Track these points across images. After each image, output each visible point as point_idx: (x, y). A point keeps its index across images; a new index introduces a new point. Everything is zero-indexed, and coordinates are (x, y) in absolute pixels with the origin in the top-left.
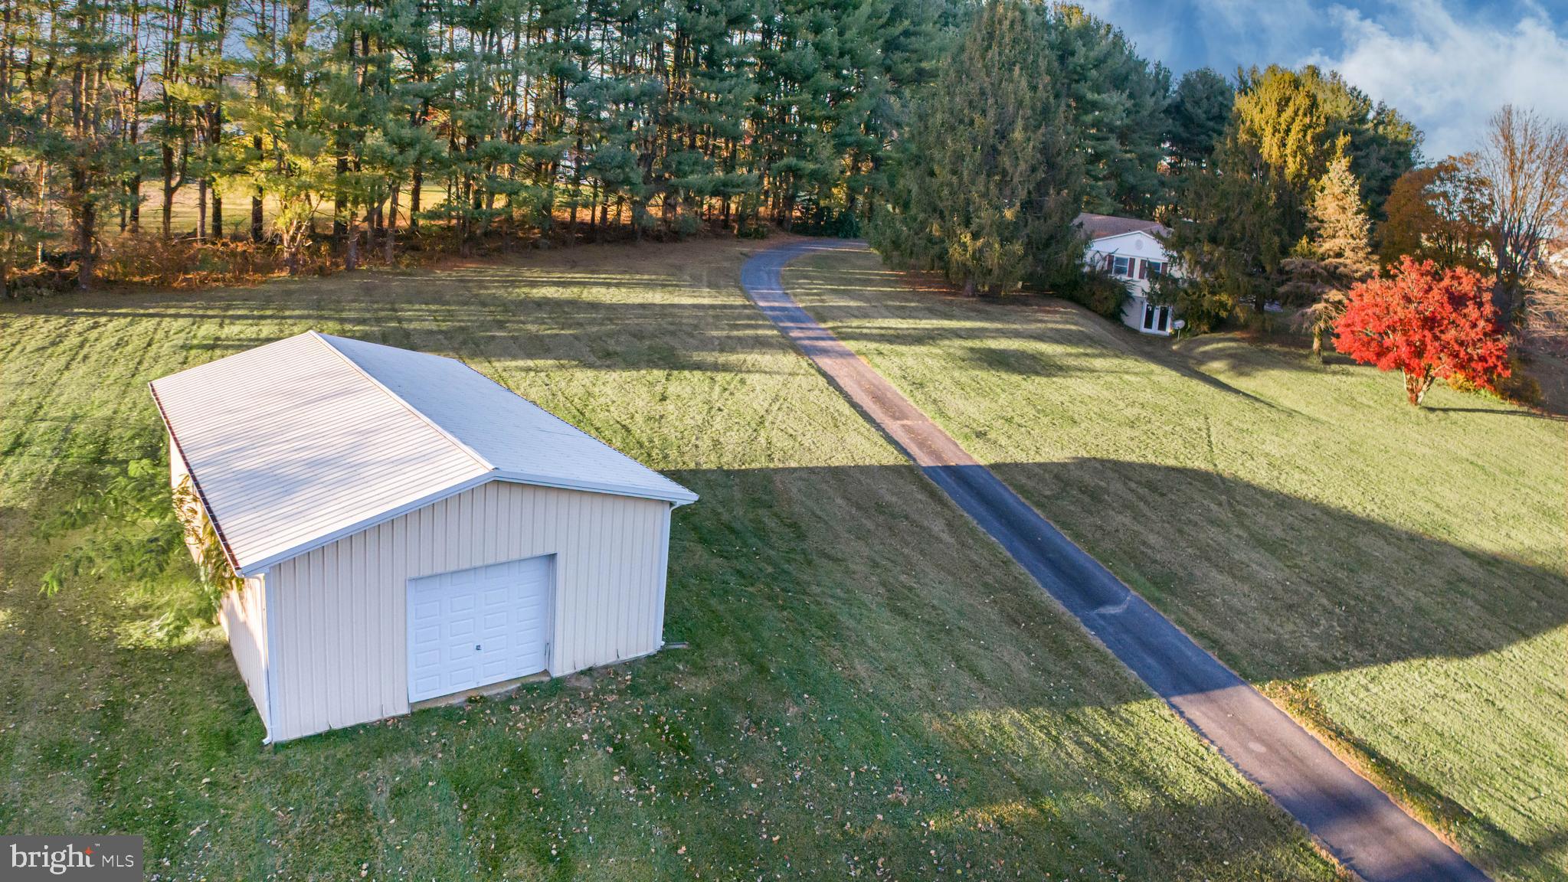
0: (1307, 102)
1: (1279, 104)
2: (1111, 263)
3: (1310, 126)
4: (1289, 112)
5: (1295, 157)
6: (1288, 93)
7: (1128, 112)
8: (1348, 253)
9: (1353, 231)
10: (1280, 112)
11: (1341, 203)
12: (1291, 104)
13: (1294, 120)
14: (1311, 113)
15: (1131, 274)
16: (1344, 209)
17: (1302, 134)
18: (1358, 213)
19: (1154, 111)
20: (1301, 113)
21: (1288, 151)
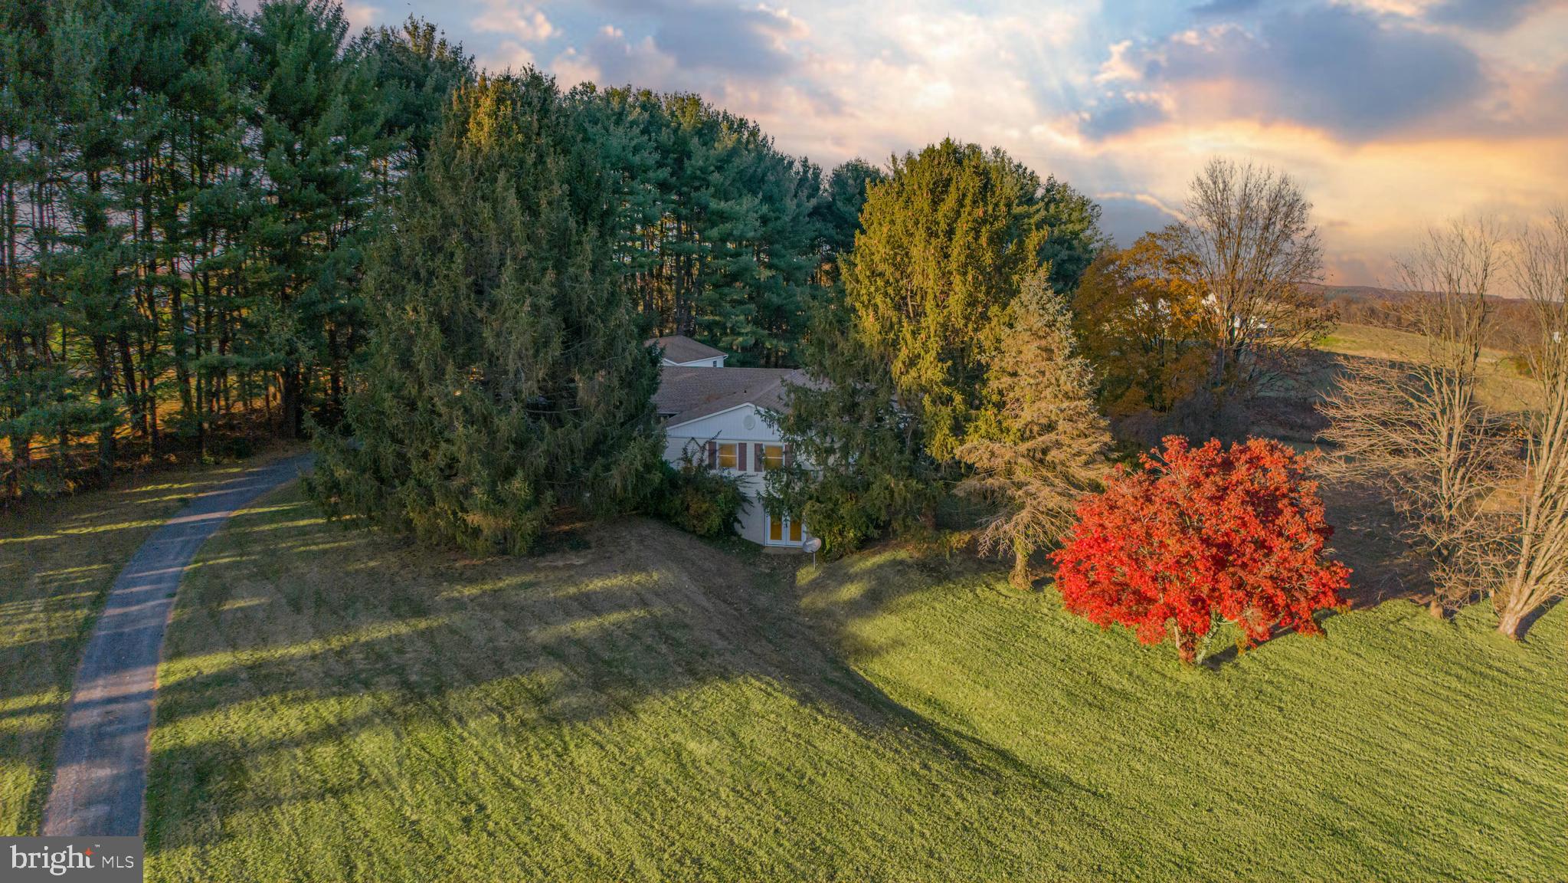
0: (978, 183)
1: (932, 192)
2: (712, 453)
3: (984, 222)
4: (950, 202)
5: (965, 274)
6: (946, 172)
7: (764, 220)
8: (1062, 425)
9: (1068, 387)
10: (935, 204)
11: (1043, 343)
12: (952, 189)
13: (958, 214)
14: (984, 199)
15: (743, 467)
16: (1048, 350)
17: (972, 234)
18: (1072, 355)
19: (798, 215)
20: (968, 201)
21: (953, 266)
